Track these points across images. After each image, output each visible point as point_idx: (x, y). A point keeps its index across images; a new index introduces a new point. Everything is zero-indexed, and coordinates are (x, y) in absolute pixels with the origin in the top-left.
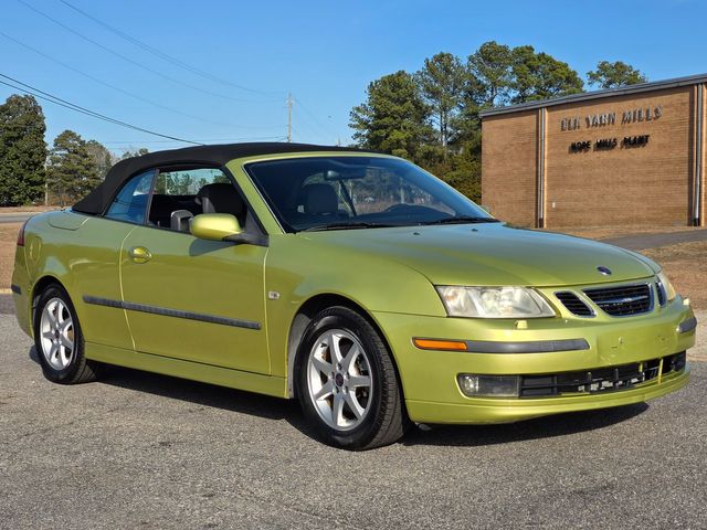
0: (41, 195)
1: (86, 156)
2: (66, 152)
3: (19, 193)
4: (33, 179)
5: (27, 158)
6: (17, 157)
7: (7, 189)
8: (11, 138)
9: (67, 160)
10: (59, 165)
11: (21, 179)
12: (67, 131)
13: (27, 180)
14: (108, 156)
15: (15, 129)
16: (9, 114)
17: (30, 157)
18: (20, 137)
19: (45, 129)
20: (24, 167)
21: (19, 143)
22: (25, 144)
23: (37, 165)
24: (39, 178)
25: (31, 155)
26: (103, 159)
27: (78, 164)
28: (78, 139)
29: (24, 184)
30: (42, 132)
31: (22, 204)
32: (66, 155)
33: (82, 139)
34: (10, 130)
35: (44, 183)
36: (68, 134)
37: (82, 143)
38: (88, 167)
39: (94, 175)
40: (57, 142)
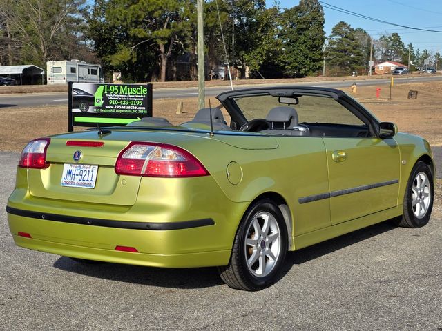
0: (320, 68)
1: (353, 40)
2: (340, 37)
3: (305, 67)
4: (316, 57)
5: (311, 43)
6: (305, 42)
7: (297, 64)
8: (302, 29)
9: (340, 42)
10: (335, 46)
11: (307, 58)
12: (341, 22)
13: (311, 58)
14: (369, 40)
15: (304, 22)
16: (301, 12)
17: (313, 42)
18: (307, 28)
19: (324, 22)
20: (309, 49)
21: (307, 33)
22: (310, 33)
23: (318, 47)
24: (319, 56)
25: (314, 40)
26: (366, 41)
27: (348, 45)
28: (348, 27)
29: (308, 61)
30: (322, 24)
31: (307, 75)
32: (340, 39)
33: (351, 27)
34: (301, 23)
35: (323, 60)
36: (342, 24)
37: (351, 30)
38: (355, 47)
39: (358, 53)
40: (334, 30)
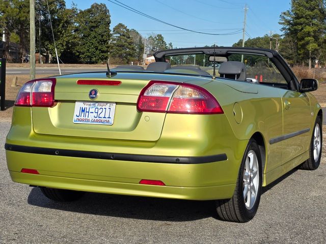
0: (106, 58)
1: (129, 38)
2: (119, 35)
3: (95, 57)
4: (103, 49)
5: (100, 38)
6: (96, 37)
7: (88, 54)
8: (93, 27)
9: (119, 39)
10: (115, 42)
11: (97, 49)
12: (120, 24)
13: (100, 50)
14: (141, 38)
15: (95, 21)
16: (92, 14)
17: (102, 37)
18: (97, 27)
19: (110, 22)
20: (98, 43)
21: (97, 30)
22: (100, 30)
23: (105, 42)
24: (106, 49)
25: (102, 36)
26: (138, 39)
27: (125, 42)
28: (125, 28)
29: (98, 52)
30: (109, 24)
31: (97, 63)
32: (119, 37)
33: (128, 28)
34: (92, 22)
35: (108, 52)
36: (121, 25)
37: (128, 30)
38: (130, 44)
39: (133, 48)
40: (114, 29)
